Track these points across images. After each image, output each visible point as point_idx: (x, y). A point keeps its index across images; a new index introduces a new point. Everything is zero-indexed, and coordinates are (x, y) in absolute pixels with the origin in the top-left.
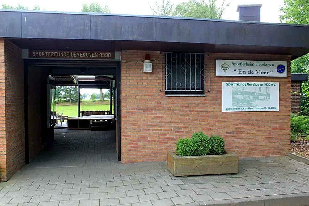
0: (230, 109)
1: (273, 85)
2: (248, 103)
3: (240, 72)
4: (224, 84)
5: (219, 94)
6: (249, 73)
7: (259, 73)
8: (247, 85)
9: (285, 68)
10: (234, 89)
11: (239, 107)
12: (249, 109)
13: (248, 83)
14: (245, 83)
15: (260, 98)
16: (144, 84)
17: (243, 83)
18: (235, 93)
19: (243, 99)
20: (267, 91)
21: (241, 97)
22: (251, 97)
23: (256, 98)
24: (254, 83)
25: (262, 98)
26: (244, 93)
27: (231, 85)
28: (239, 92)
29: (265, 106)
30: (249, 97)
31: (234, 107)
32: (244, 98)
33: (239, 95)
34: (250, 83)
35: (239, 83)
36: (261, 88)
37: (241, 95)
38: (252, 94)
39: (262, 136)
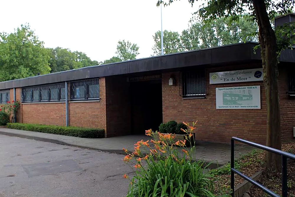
0: (221, 107)
1: (255, 88)
2: (235, 102)
3: (225, 80)
4: (217, 89)
5: (214, 97)
6: (232, 80)
7: (239, 79)
8: (233, 89)
9: (261, 74)
10: (224, 92)
11: (228, 106)
12: (235, 107)
13: (234, 87)
14: (232, 88)
15: (244, 98)
16: (172, 92)
17: (230, 88)
18: (224, 95)
19: (230, 99)
20: (250, 93)
21: (229, 98)
22: (237, 98)
23: (241, 99)
24: (238, 87)
25: (246, 98)
26: (231, 95)
27: (222, 89)
28: (227, 95)
29: (248, 104)
30: (235, 98)
31: (224, 106)
32: (232, 99)
33: (227, 97)
34: (235, 87)
35: (227, 88)
36: (244, 90)
37: (229, 96)
38: (238, 95)
39: (247, 128)
